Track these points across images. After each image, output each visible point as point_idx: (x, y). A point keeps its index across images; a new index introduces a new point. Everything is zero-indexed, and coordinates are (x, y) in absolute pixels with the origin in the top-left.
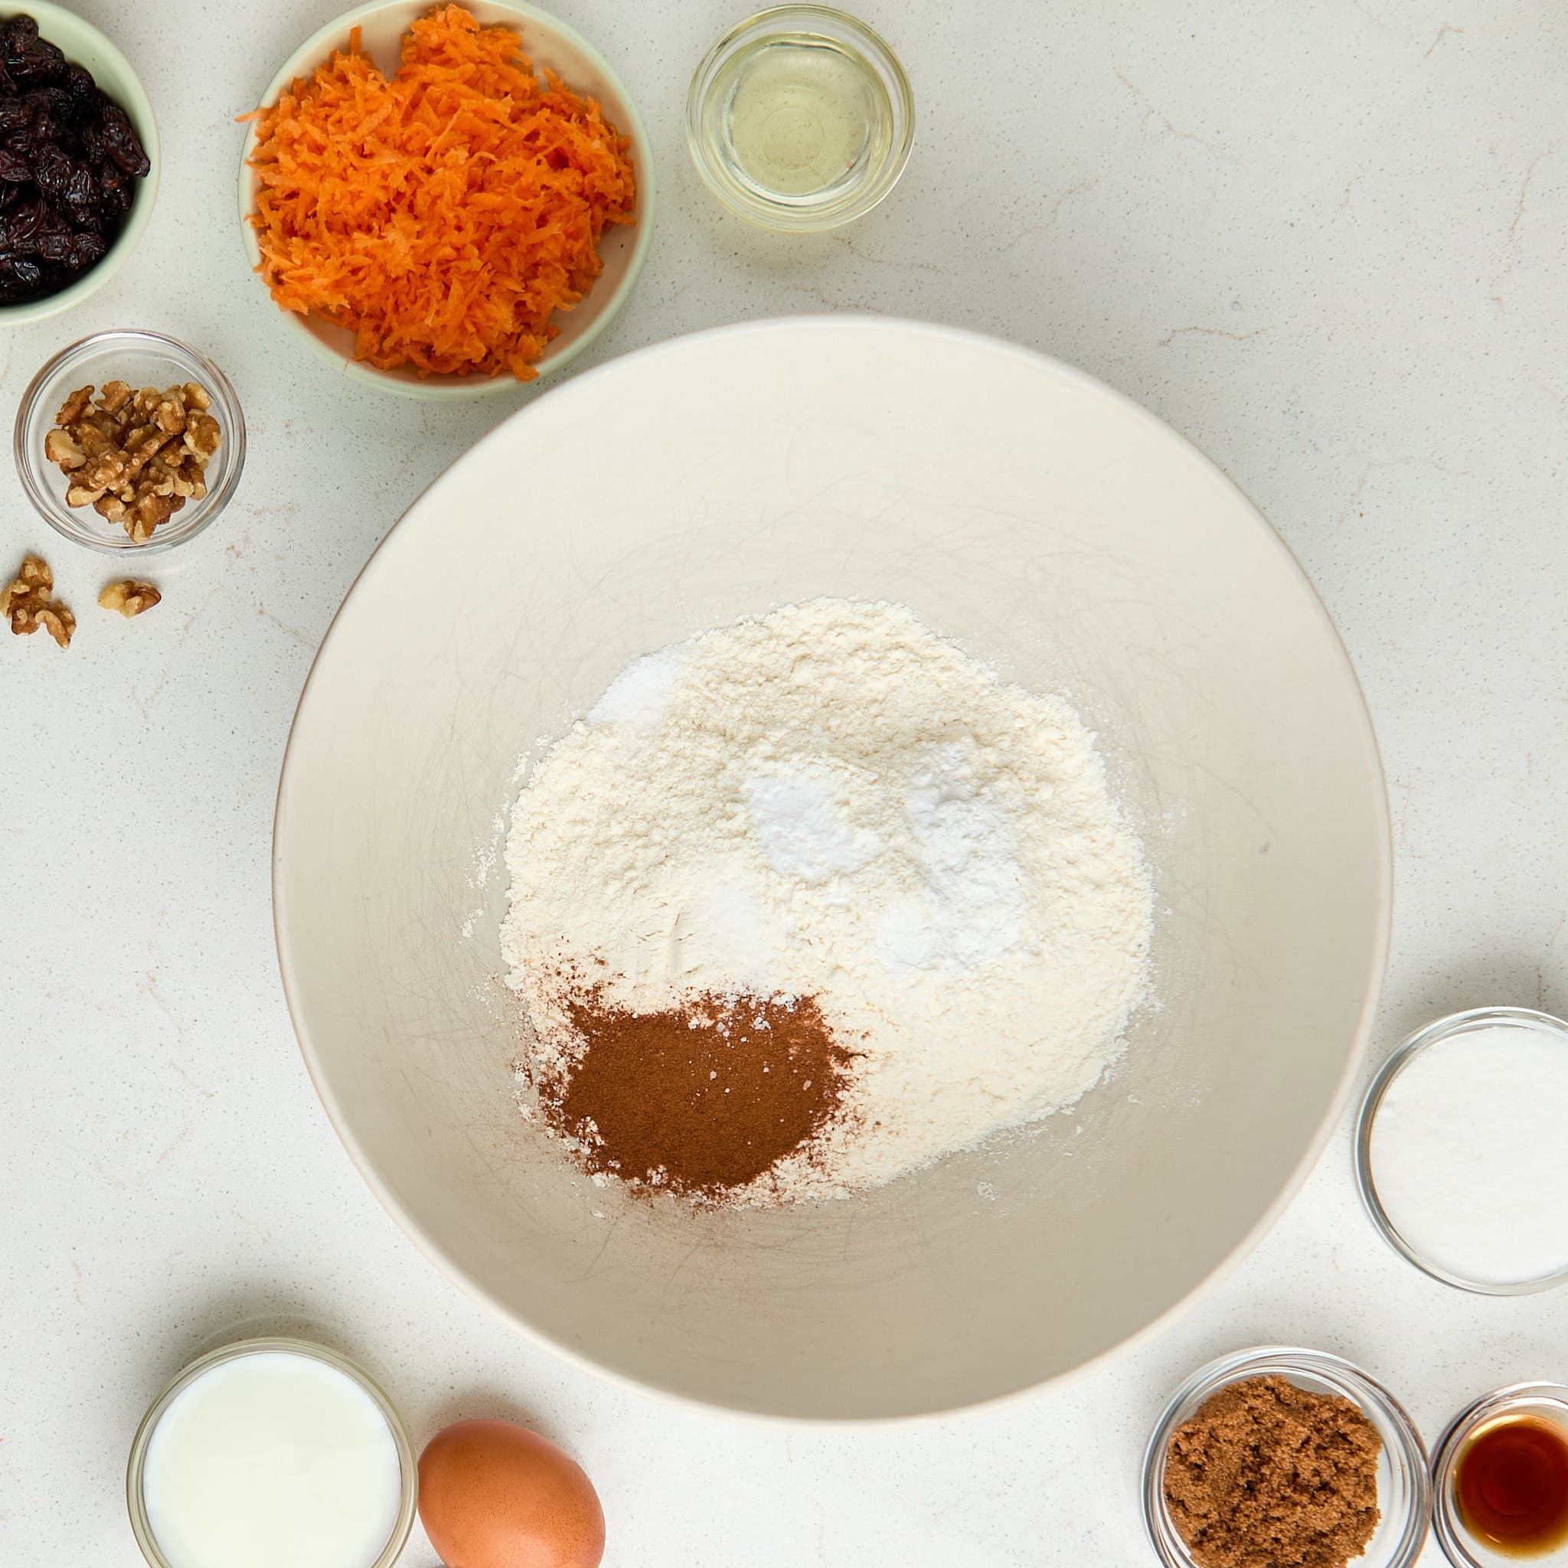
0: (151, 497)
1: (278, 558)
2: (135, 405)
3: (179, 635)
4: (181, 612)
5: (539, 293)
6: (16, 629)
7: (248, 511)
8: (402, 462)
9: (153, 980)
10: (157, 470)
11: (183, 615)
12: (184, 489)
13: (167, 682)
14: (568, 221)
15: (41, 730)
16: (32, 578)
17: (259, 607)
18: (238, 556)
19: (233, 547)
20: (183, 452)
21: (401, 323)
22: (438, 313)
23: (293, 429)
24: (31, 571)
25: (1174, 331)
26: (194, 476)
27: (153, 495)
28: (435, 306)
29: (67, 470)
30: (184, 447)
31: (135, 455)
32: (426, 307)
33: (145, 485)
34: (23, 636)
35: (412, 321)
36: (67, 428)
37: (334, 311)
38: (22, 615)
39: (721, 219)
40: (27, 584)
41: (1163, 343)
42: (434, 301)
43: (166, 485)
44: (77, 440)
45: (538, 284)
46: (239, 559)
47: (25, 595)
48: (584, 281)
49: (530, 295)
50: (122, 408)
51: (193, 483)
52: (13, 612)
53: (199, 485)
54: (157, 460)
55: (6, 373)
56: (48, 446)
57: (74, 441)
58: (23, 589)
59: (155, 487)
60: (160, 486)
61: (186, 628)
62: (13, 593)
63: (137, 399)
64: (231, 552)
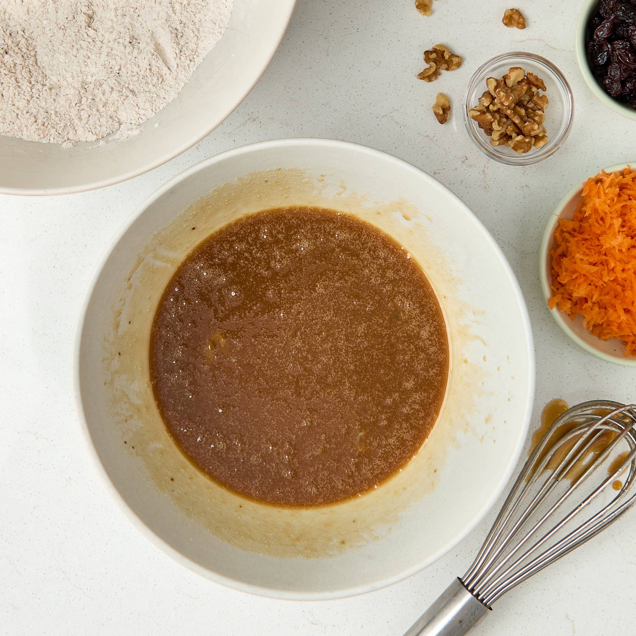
0: (492, 119)
1: (462, 182)
2: (537, 111)
3: (424, 133)
4: (435, 134)
5: (591, 309)
6: (427, 53)
7: (485, 167)
8: (509, 242)
9: (254, 120)
10: (505, 122)
11: (434, 135)
12: (496, 136)
13: (400, 127)
14: (627, 324)
15: (377, 65)
16: (452, 61)
17: (437, 172)
18: (463, 162)
19: (467, 159)
20: (514, 135)
21: (577, 242)
22: (582, 260)
23: (525, 188)
24: (455, 60)
25: (573, 621)
26: (502, 140)
27: (492, 120)
28: (585, 258)
29: (505, 78)
30: (516, 135)
31: (512, 111)
32: (584, 254)
33: (498, 116)
34: (423, 56)
35: (578, 247)
36: (525, 78)
37: (583, 209)
38: (434, 56)
39: (628, 399)
40: (449, 58)
41: (567, 616)
42: (588, 258)
43: (497, 126)
44: (519, 83)
45: (596, 309)
46: (461, 162)
47: (443, 57)
48: (597, 332)
49: (591, 305)
50: (535, 105)
51: (498, 140)
52: (435, 51)
53: (498, 143)
54: (510, 122)
55: (553, 48)
56: (516, 68)
57: (519, 81)
58: (447, 56)
59: (496, 121)
60: (497, 123)
61: (427, 136)
62: (444, 51)
63: (540, 112)
64: (465, 158)
